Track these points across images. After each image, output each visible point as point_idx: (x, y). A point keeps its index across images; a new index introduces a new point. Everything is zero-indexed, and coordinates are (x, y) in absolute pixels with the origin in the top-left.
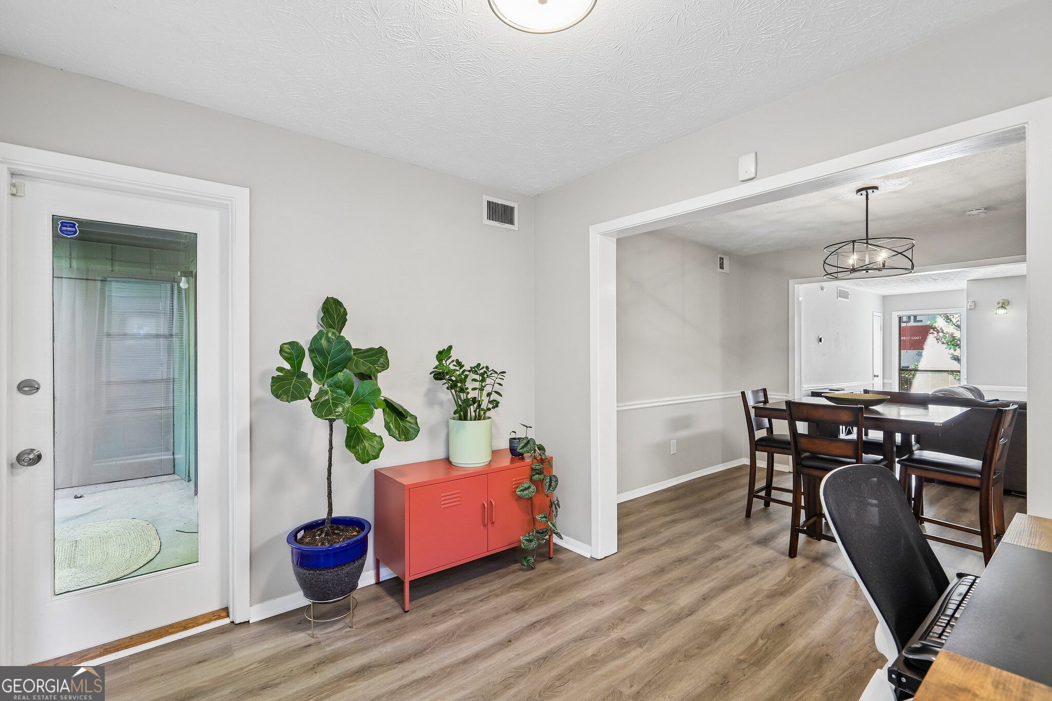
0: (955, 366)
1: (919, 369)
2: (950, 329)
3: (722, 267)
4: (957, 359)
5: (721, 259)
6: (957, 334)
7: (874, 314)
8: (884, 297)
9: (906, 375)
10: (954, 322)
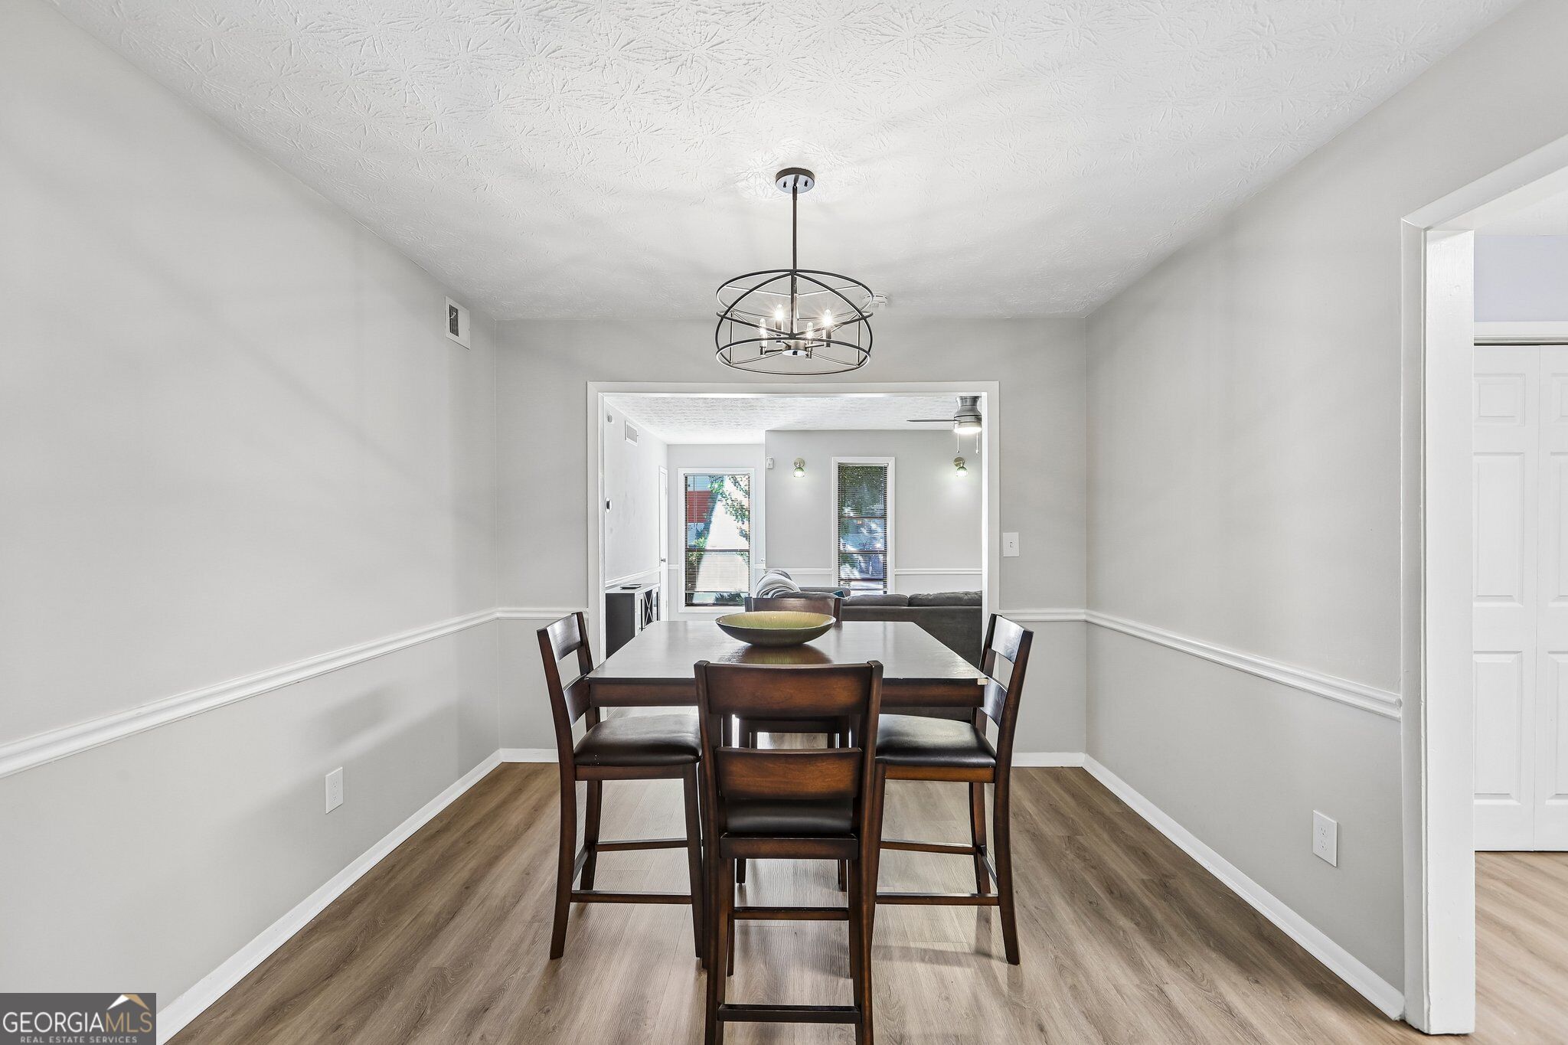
0: (743, 544)
1: (708, 548)
2: (738, 495)
3: (454, 329)
4: (747, 536)
5: (452, 310)
6: (745, 502)
7: (661, 470)
8: (669, 446)
9: (693, 558)
10: (743, 486)
